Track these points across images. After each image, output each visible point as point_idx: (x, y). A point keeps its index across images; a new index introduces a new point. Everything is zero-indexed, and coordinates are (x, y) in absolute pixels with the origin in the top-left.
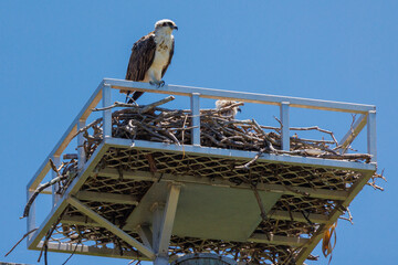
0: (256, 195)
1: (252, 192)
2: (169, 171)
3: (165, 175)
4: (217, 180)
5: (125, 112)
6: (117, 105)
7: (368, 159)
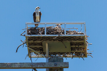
0: (63, 43)
1: (62, 43)
2: (44, 40)
3: (44, 41)
4: (55, 41)
5: (30, 29)
6: (28, 28)
7: (83, 34)
